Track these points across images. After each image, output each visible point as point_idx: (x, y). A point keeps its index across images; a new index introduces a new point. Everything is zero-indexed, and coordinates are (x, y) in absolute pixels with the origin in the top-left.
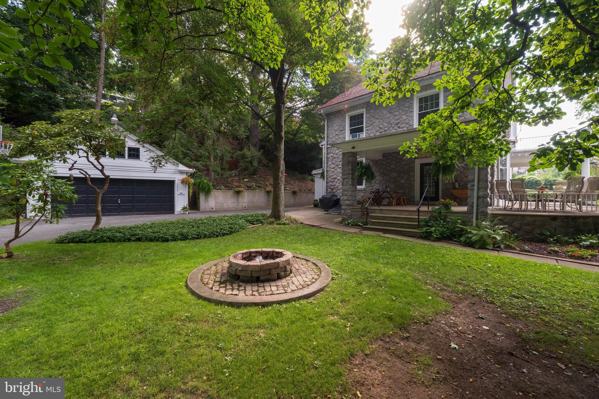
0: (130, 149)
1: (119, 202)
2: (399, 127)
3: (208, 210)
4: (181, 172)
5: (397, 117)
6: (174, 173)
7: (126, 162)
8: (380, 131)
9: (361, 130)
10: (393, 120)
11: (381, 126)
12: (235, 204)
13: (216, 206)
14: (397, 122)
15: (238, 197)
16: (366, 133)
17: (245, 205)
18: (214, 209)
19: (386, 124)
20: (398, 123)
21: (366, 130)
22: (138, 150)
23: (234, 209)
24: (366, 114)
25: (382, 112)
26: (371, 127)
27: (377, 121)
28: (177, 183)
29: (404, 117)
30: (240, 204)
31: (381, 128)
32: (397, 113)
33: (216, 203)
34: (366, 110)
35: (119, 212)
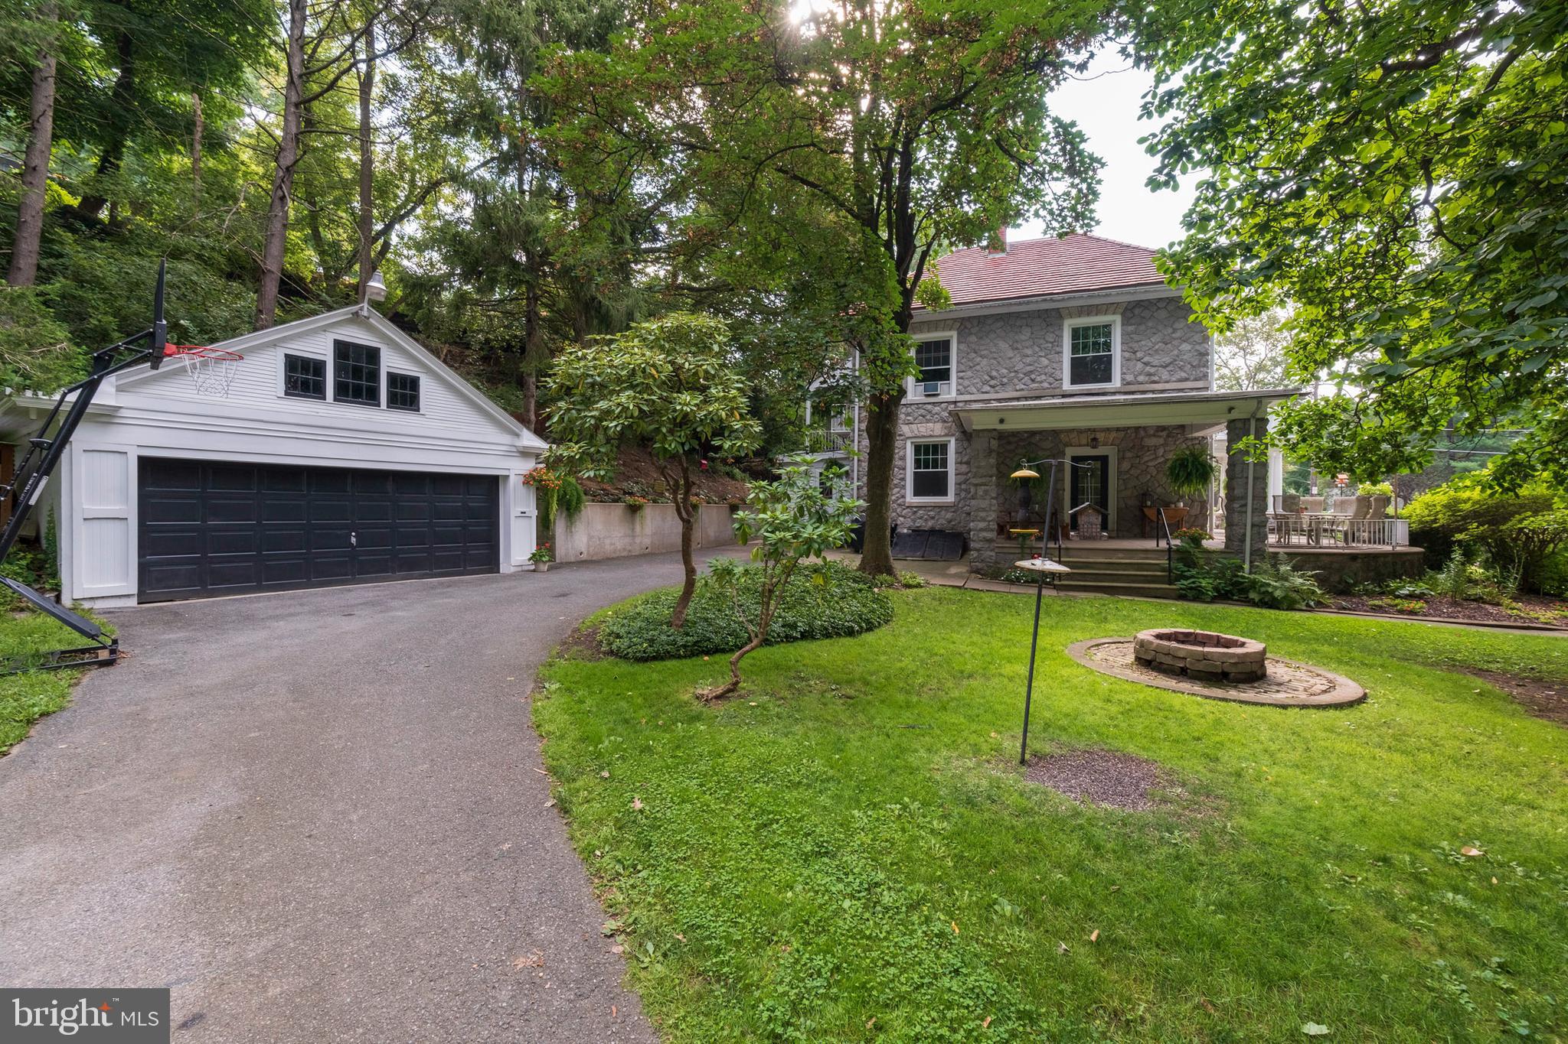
0: (393, 379)
1: (353, 540)
2: (1033, 381)
3: (573, 559)
4: (525, 453)
5: (1028, 360)
6: (507, 455)
7: (381, 418)
8: (992, 383)
9: (944, 375)
10: (1021, 365)
11: (994, 373)
12: (627, 540)
13: (589, 546)
14: (1029, 368)
15: (633, 522)
16: (958, 384)
17: (647, 541)
18: (584, 557)
19: (1005, 371)
20: (1031, 372)
21: (959, 378)
22: (413, 383)
23: (625, 554)
24: (959, 342)
25: (996, 345)
26: (969, 373)
27: (985, 362)
28: (514, 484)
29: (1045, 362)
30: (638, 540)
31: (992, 378)
32: (1029, 352)
33: (590, 537)
34: (959, 334)
35: (353, 575)
